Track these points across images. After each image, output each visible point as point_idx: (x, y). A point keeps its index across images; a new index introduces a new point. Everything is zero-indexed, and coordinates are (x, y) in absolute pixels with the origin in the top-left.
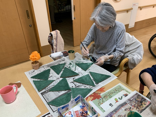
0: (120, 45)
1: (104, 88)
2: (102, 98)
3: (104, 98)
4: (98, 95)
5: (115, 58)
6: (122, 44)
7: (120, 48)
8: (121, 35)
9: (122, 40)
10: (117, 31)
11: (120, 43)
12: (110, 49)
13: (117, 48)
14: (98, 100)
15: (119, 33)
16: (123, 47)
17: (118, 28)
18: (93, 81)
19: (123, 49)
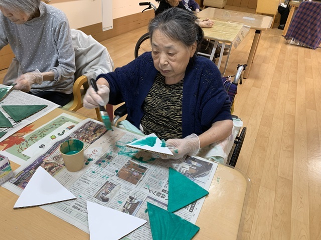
0: (64, 53)
1: (32, 126)
2: (26, 141)
3: (29, 140)
4: (19, 138)
5: (58, 78)
6: (67, 51)
7: (66, 59)
8: (61, 33)
9: (64, 43)
10: (52, 24)
11: (62, 48)
12: (49, 63)
13: (59, 59)
14: (19, 145)
15: (56, 28)
16: (71, 56)
17: (53, 19)
18: (10, 119)
19: (72, 61)
